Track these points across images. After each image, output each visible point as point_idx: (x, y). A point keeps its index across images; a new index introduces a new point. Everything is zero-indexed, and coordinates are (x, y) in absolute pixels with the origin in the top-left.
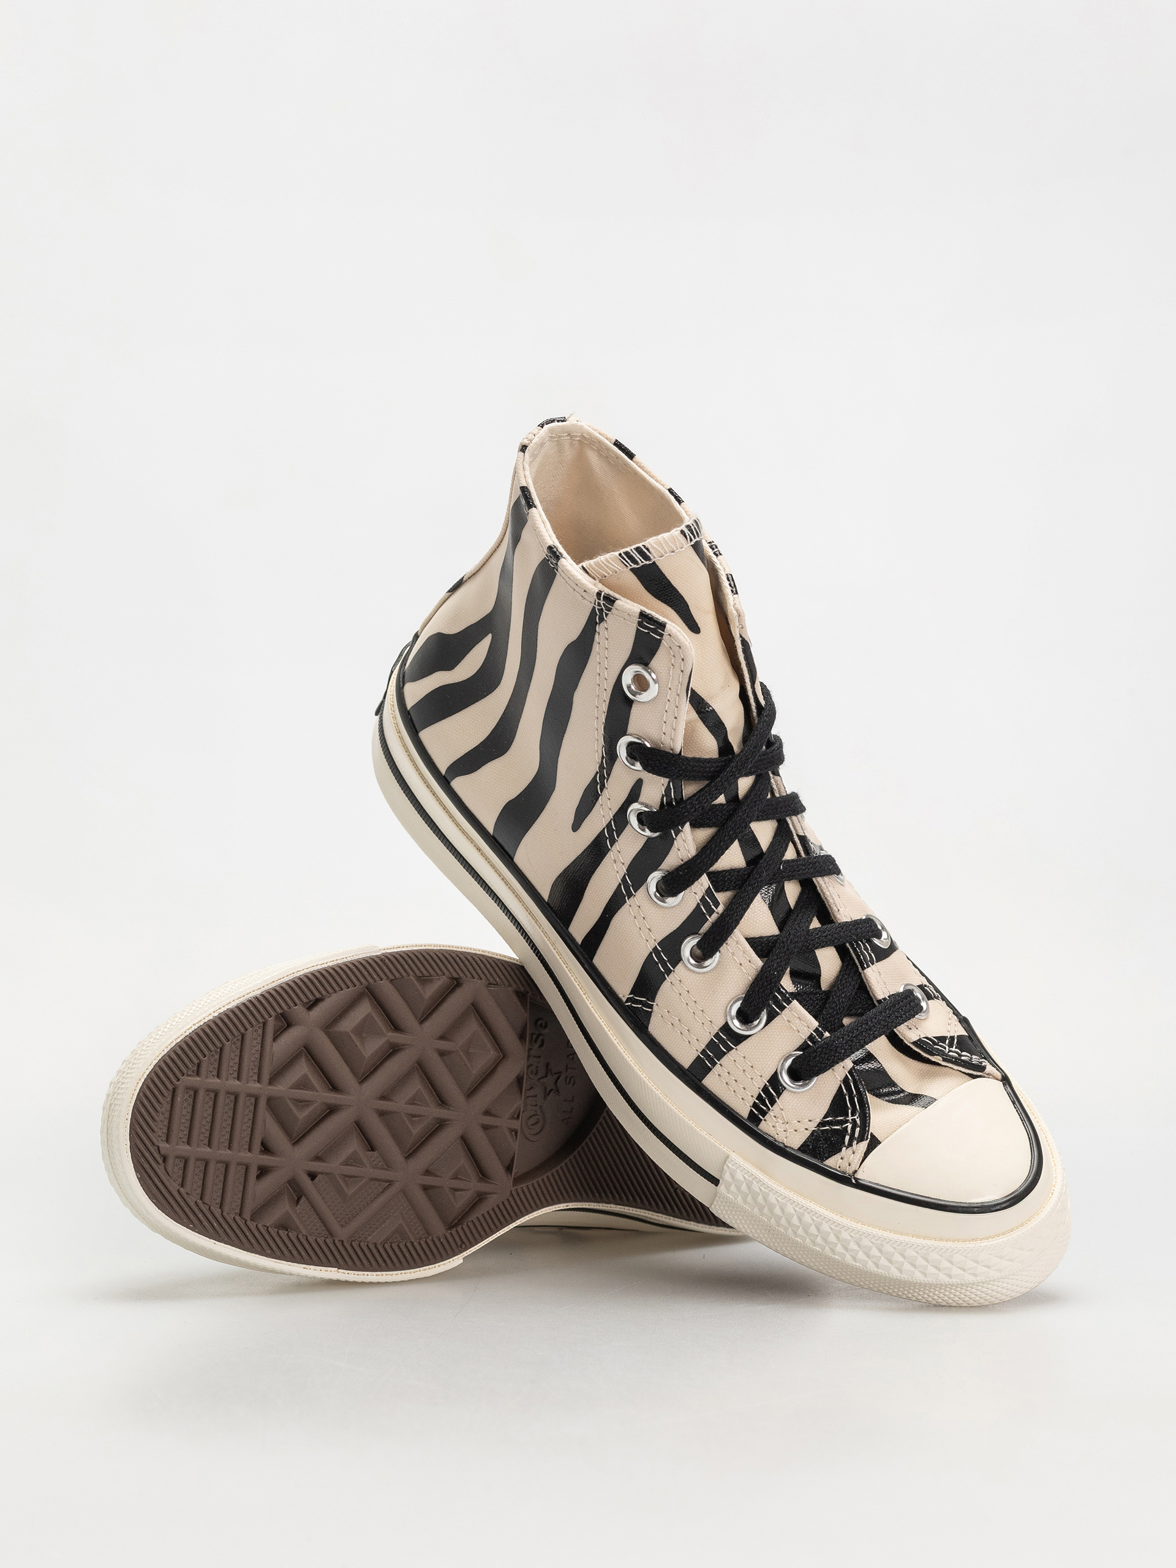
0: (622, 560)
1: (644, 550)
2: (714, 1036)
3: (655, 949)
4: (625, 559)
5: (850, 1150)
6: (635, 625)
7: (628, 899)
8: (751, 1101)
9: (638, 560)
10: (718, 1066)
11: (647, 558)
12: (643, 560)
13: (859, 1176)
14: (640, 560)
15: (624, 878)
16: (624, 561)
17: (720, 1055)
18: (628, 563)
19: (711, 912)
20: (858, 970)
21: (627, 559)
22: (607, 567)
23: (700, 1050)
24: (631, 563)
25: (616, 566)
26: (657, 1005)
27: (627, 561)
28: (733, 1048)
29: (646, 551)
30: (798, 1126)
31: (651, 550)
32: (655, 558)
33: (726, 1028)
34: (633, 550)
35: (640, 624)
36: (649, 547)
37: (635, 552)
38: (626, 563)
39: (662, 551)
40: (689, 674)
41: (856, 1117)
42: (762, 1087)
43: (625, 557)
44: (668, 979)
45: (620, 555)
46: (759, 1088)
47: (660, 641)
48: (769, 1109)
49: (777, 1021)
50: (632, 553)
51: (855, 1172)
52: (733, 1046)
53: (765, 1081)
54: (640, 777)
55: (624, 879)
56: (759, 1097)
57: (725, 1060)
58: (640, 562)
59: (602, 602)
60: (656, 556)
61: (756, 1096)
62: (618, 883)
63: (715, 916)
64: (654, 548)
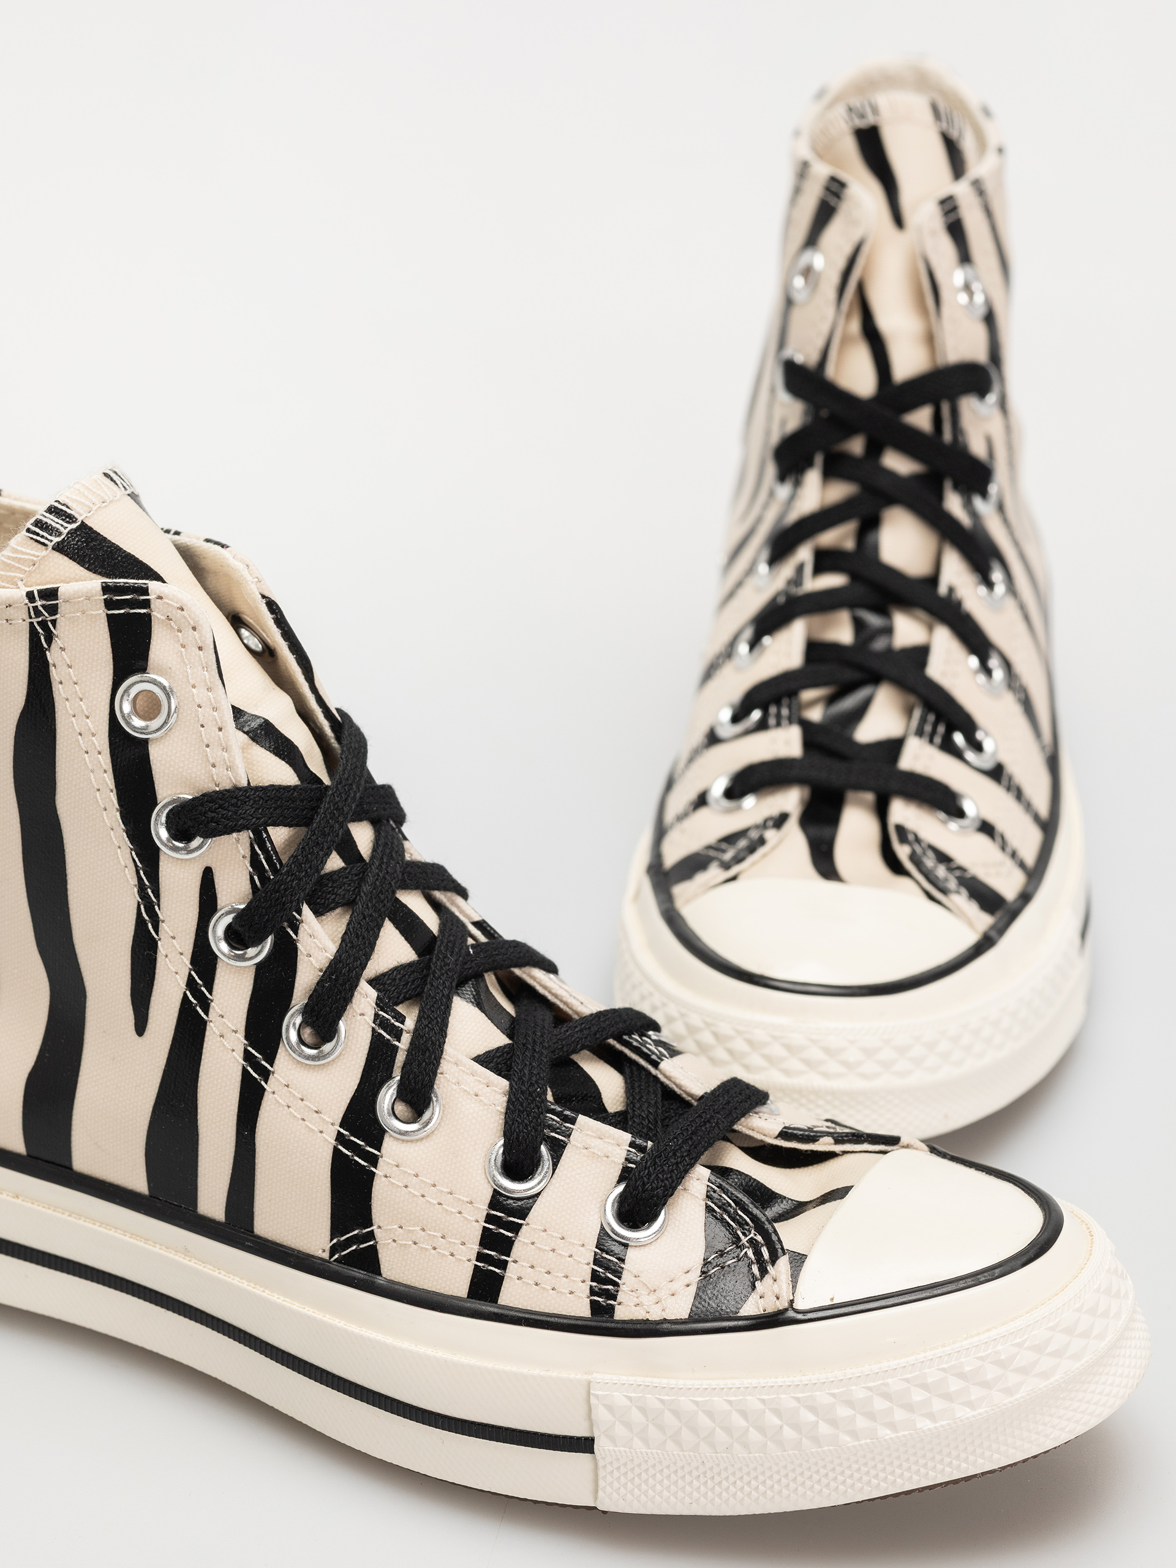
0: (35, 537)
1: (60, 507)
2: (486, 1222)
3: (340, 1137)
4: (38, 534)
5: (767, 1278)
6: (101, 612)
7: (266, 1083)
8: (583, 1290)
9: (58, 526)
10: (511, 1266)
11: (70, 519)
12: (65, 525)
13: (799, 1305)
14: (62, 525)
15: (246, 1051)
16: (38, 538)
17: (506, 1246)
18: (47, 539)
19: (398, 1034)
20: (650, 1073)
21: (41, 533)
22: (19, 560)
23: (474, 1256)
24: (49, 537)
25: (28, 551)
26: (379, 1227)
27: (42, 537)
28: (521, 1225)
29: (64, 508)
30: (675, 1286)
31: (69, 505)
32: (81, 515)
33: (497, 1200)
34: (45, 514)
35: (109, 604)
36: (67, 501)
37: (47, 515)
38: (42, 540)
39: (87, 503)
40: (212, 643)
41: (752, 1235)
42: (592, 1259)
43: (37, 530)
44: (379, 1172)
45: (28, 530)
46: (588, 1264)
47: (148, 617)
48: (616, 1284)
49: (568, 1155)
50: (45, 520)
51: (792, 1302)
52: (520, 1221)
53: (592, 1247)
54: (205, 865)
55: (247, 1056)
56: (595, 1276)
57: (517, 1250)
58: (62, 529)
59: (39, 603)
60: (82, 512)
61: (588, 1276)
62: (240, 1068)
63: (406, 1039)
64: (72, 500)
